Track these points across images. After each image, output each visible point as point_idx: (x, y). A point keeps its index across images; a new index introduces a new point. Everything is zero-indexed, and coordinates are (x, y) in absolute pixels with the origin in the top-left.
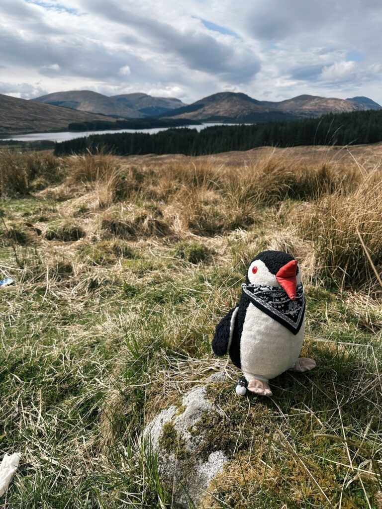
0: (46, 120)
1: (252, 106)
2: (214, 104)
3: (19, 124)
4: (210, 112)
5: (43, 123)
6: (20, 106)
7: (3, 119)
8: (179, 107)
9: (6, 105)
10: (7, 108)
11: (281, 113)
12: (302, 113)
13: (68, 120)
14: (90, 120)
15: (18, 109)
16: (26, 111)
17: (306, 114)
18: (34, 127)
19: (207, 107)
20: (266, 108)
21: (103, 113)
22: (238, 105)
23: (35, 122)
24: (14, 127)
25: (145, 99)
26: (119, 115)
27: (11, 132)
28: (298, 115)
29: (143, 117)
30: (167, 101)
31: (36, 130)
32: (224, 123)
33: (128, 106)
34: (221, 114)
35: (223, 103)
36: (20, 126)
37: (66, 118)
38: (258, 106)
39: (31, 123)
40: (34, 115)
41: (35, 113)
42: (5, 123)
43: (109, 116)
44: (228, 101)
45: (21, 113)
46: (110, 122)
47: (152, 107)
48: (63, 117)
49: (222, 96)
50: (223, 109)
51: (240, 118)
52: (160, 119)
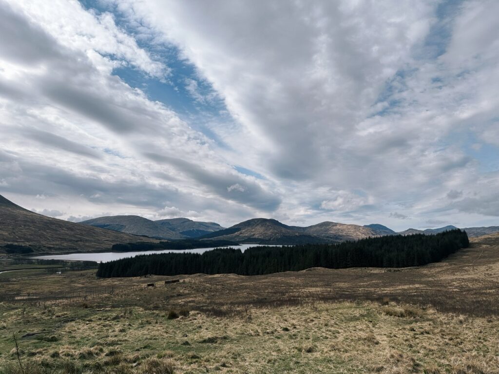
0: (91, 241)
1: (283, 230)
2: (249, 228)
3: (63, 244)
4: (247, 235)
5: (87, 244)
6: (67, 228)
7: (48, 239)
8: (218, 230)
9: (54, 227)
10: (54, 230)
11: (309, 236)
12: (328, 237)
13: (112, 241)
14: (134, 242)
15: (64, 231)
16: (73, 233)
17: (331, 238)
18: (77, 248)
19: (244, 231)
20: (296, 232)
21: (147, 235)
22: (271, 229)
23: (79, 242)
24: (57, 247)
25: (187, 223)
26: (162, 237)
27: (53, 251)
28: (325, 238)
29: (185, 239)
30: (208, 225)
31: (79, 250)
32: (259, 244)
33: (170, 229)
34: (256, 236)
35: (258, 227)
36: (64, 246)
37: (110, 239)
38: (289, 231)
39: (76, 243)
40: (80, 236)
41: (81, 234)
42: (49, 243)
43: (153, 238)
44: (262, 226)
45: (67, 234)
46: (153, 243)
47: (193, 230)
48: (108, 239)
49: (256, 221)
50: (258, 231)
51: (273, 240)
52: (201, 240)
